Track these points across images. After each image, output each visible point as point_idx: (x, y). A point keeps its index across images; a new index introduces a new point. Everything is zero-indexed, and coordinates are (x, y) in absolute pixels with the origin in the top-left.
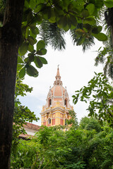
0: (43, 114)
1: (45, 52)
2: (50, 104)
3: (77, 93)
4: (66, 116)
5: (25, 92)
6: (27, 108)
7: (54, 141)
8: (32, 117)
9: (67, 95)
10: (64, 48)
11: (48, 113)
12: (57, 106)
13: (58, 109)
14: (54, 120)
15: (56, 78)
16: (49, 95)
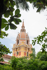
0: (13, 49)
1: (20, 15)
2: (18, 43)
3: (35, 39)
4: (28, 50)
5: (3, 36)
6: (4, 46)
7: (21, 66)
8: (7, 51)
9: (28, 38)
10: (28, 9)
11: (17, 49)
12: (22, 44)
13: (23, 46)
14: (20, 53)
15: (22, 27)
16: (18, 37)
